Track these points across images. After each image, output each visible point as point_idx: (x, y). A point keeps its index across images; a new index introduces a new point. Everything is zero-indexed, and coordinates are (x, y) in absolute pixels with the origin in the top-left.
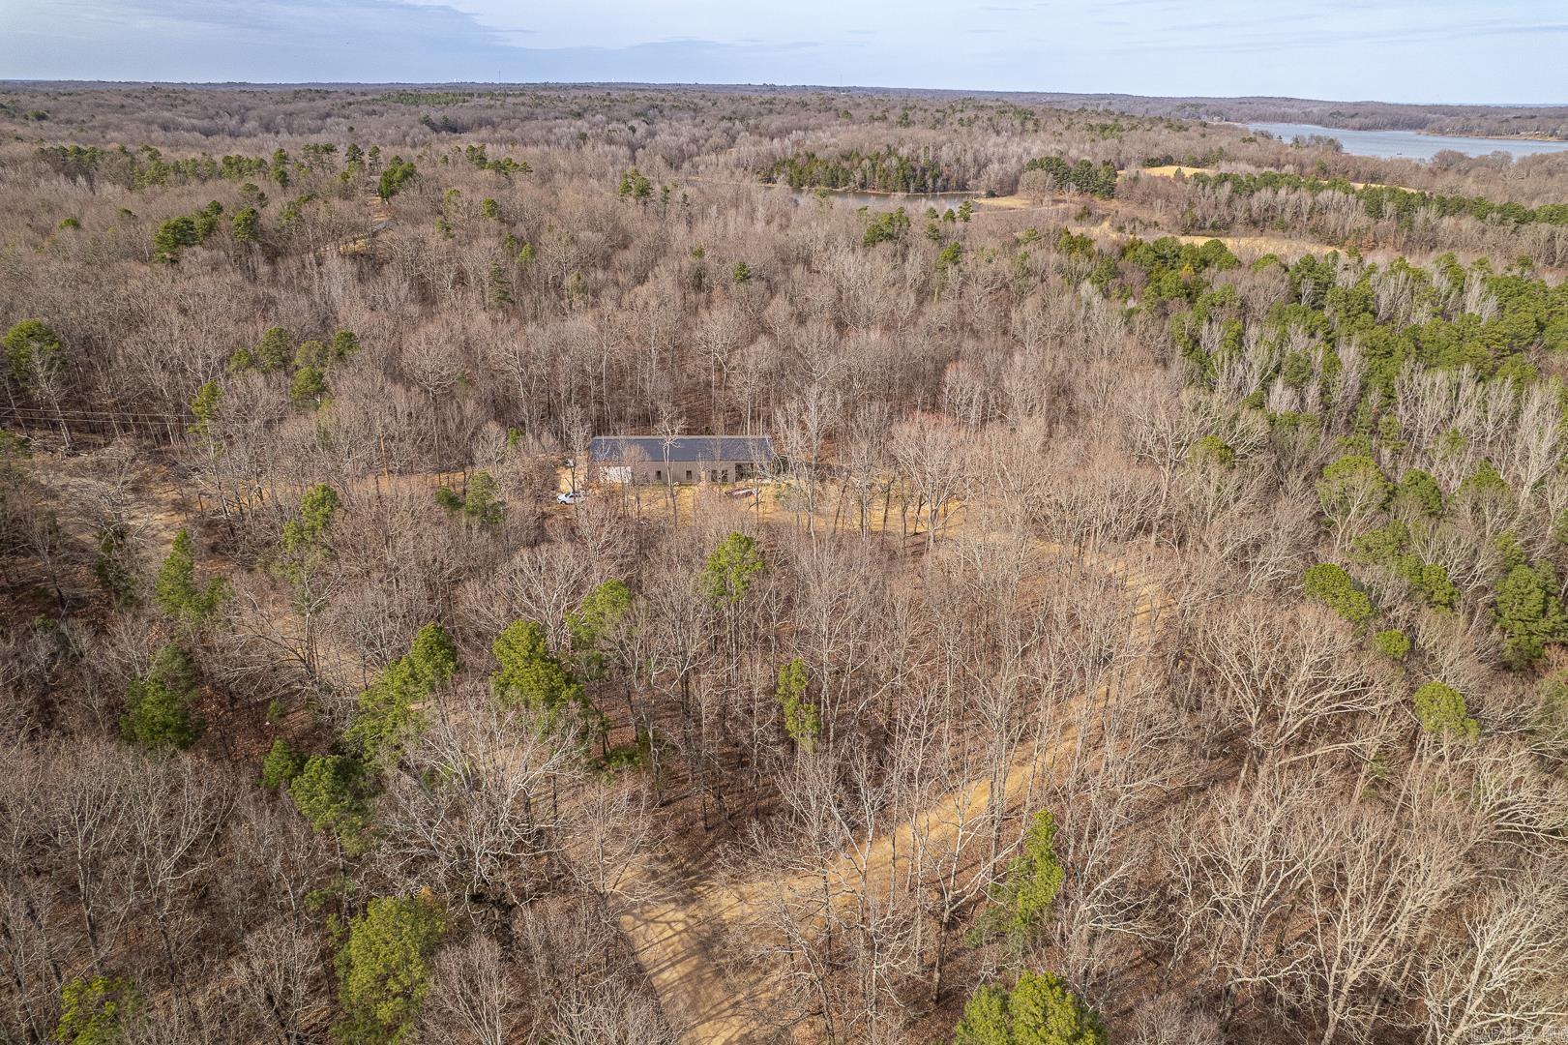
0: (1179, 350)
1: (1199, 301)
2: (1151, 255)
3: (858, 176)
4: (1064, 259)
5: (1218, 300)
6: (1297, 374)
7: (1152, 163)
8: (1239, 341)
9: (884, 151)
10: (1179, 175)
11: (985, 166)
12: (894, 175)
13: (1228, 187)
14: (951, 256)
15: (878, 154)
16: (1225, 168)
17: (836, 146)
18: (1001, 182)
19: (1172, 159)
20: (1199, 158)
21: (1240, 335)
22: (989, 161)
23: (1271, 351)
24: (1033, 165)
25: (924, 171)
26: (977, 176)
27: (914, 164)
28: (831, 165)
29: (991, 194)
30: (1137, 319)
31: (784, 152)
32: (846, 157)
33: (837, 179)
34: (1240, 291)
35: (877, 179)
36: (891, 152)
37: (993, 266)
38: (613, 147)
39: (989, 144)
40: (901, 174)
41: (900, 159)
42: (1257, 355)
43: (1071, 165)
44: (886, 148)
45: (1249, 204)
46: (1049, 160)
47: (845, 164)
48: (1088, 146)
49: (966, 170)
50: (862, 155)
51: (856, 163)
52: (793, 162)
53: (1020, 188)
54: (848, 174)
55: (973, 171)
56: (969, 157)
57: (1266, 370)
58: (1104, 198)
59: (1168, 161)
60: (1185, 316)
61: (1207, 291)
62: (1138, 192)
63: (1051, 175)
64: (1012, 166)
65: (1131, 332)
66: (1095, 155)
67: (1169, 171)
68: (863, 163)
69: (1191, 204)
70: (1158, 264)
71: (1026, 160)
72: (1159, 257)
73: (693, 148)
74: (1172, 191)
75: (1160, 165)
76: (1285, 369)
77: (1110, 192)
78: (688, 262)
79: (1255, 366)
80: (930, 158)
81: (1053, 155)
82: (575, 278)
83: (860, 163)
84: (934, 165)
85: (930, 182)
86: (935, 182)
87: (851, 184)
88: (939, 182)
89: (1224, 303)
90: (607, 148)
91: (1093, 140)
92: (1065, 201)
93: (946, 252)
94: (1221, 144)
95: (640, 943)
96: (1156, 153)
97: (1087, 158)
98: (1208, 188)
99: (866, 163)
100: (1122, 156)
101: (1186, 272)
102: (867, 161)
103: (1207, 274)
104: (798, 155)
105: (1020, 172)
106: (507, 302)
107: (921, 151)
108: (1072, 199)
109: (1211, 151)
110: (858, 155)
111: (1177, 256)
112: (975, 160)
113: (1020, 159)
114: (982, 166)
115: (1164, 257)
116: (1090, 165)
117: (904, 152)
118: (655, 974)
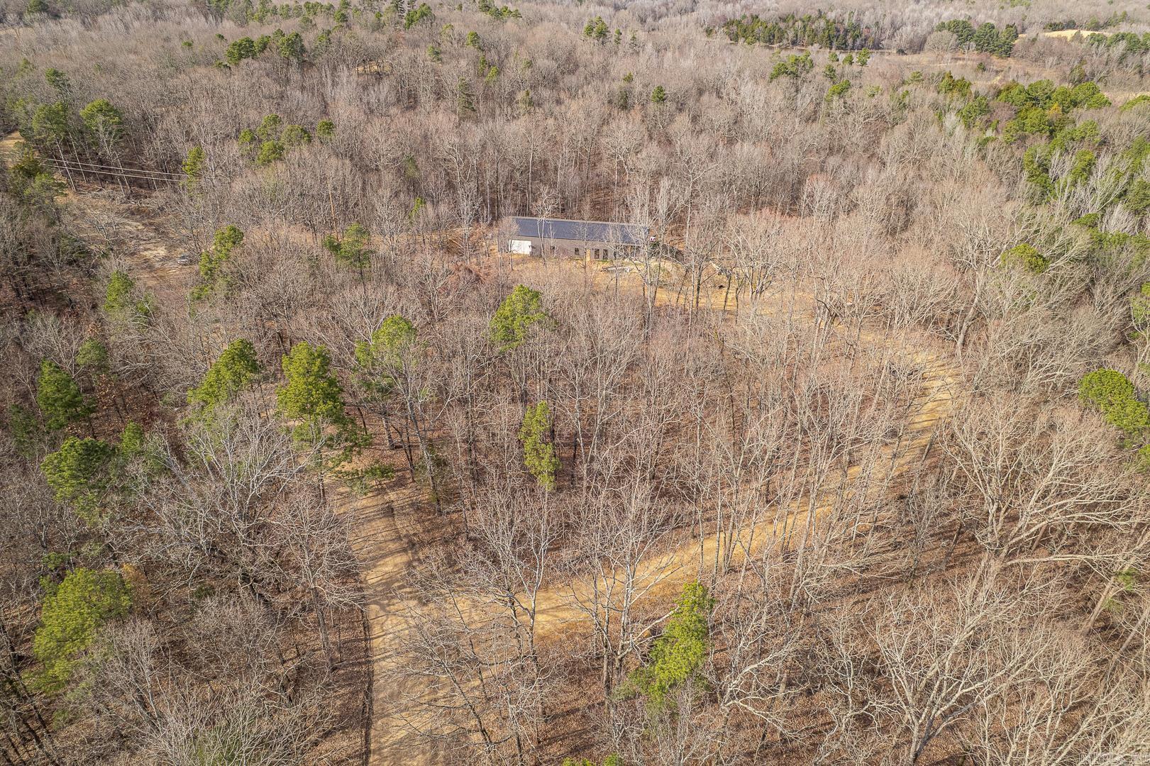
0: (1026, 174)
1: (1059, 135)
2: (1023, 96)
3: (791, 34)
4: (941, 96)
5: (1078, 135)
6: (1142, 200)
7: (1054, 27)
8: (1088, 169)
9: (815, 14)
10: (1078, 38)
11: (898, 29)
12: (821, 34)
13: (1122, 45)
14: (839, 91)
15: (810, 17)
16: (1124, 28)
17: (777, 9)
18: (911, 41)
19: (1074, 24)
20: (1102, 22)
21: (1091, 164)
22: (904, 24)
23: (1117, 179)
24: (942, 27)
25: (846, 31)
26: (892, 36)
27: (839, 26)
28: (770, 25)
29: (901, 52)
30: (990, 146)
31: (734, 15)
32: (783, 19)
33: (774, 36)
34: (1103, 128)
35: (806, 37)
36: (821, 15)
37: (874, 101)
38: (602, 8)
39: (907, 10)
40: (826, 34)
41: (828, 22)
42: (1102, 181)
43: (976, 28)
44: (817, 13)
45: (1141, 61)
46: (956, 23)
47: (782, 25)
48: (995, 12)
49: (882, 30)
50: (796, 18)
51: (791, 24)
52: (740, 22)
53: (926, 46)
54: (782, 33)
55: (888, 33)
56: (887, 21)
57: (1109, 196)
58: (1001, 57)
59: (1070, 25)
60: (1039, 145)
61: (1069, 128)
62: (1033, 52)
63: (955, 36)
64: (922, 29)
65: (984, 158)
66: (1000, 20)
67: (1069, 33)
68: (797, 23)
69: (1082, 61)
70: (1029, 103)
71: (936, 22)
72: (1031, 99)
73: (663, 9)
74: (1066, 50)
75: (1062, 29)
76: (1130, 196)
77: (1008, 52)
78: (617, 86)
79: (1099, 193)
80: (853, 21)
81: (961, 19)
82: (525, 94)
83: (794, 24)
84: (856, 27)
85: (850, 41)
86: (854, 41)
87: (785, 41)
88: (858, 42)
89: (1083, 138)
90: (597, 8)
91: (1002, 8)
92: (964, 59)
93: (837, 87)
94: (1127, 10)
95: (376, 630)
96: (1060, 18)
97: (992, 22)
98: (1102, 46)
99: (799, 24)
100: (1026, 22)
101: (1053, 111)
102: (800, 23)
103: (1074, 112)
104: (744, 17)
105: (930, 33)
106: (469, 109)
107: (846, 16)
108: (971, 56)
109: (1115, 15)
110: (793, 17)
111: (1049, 98)
112: (892, 24)
113: (931, 21)
114: (895, 28)
115: (1036, 99)
116: (993, 27)
117: (831, 16)
118: (377, 661)
